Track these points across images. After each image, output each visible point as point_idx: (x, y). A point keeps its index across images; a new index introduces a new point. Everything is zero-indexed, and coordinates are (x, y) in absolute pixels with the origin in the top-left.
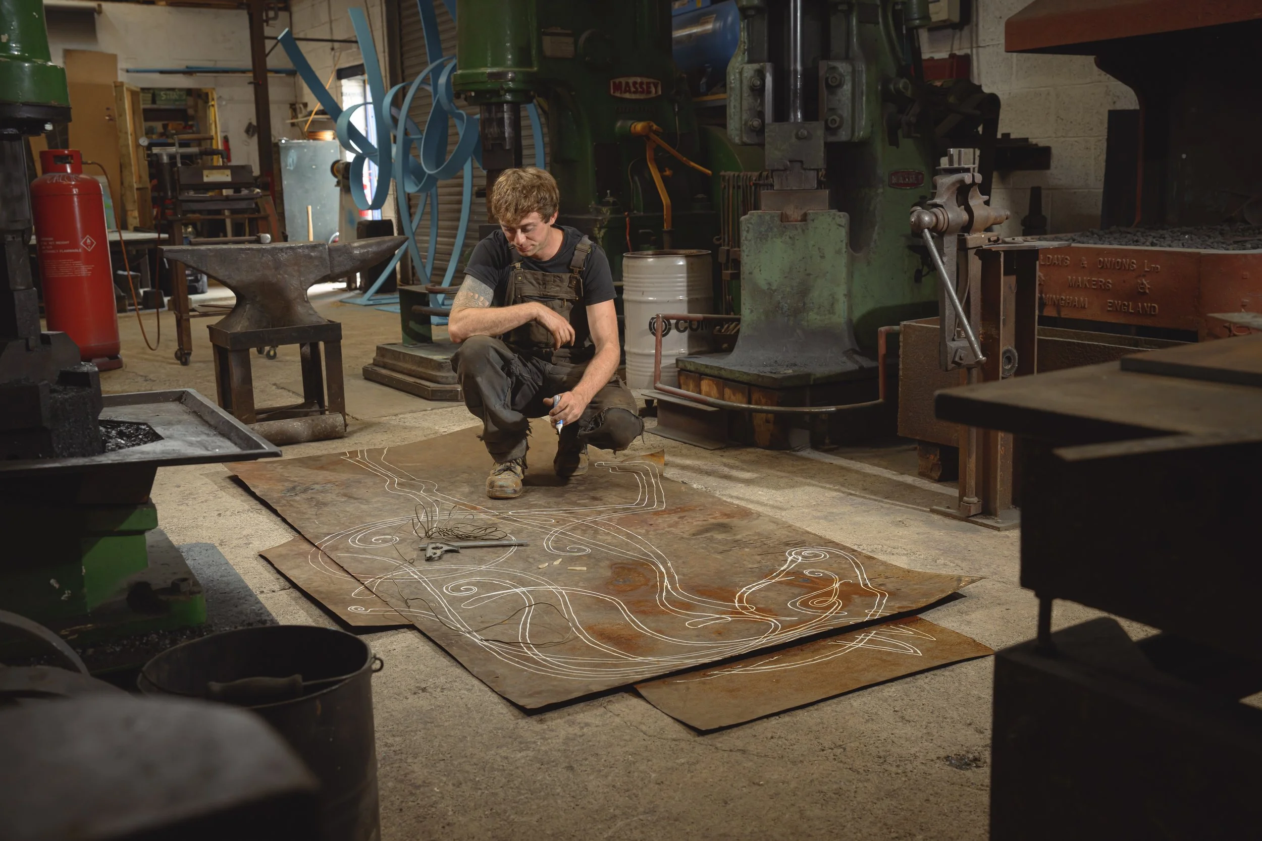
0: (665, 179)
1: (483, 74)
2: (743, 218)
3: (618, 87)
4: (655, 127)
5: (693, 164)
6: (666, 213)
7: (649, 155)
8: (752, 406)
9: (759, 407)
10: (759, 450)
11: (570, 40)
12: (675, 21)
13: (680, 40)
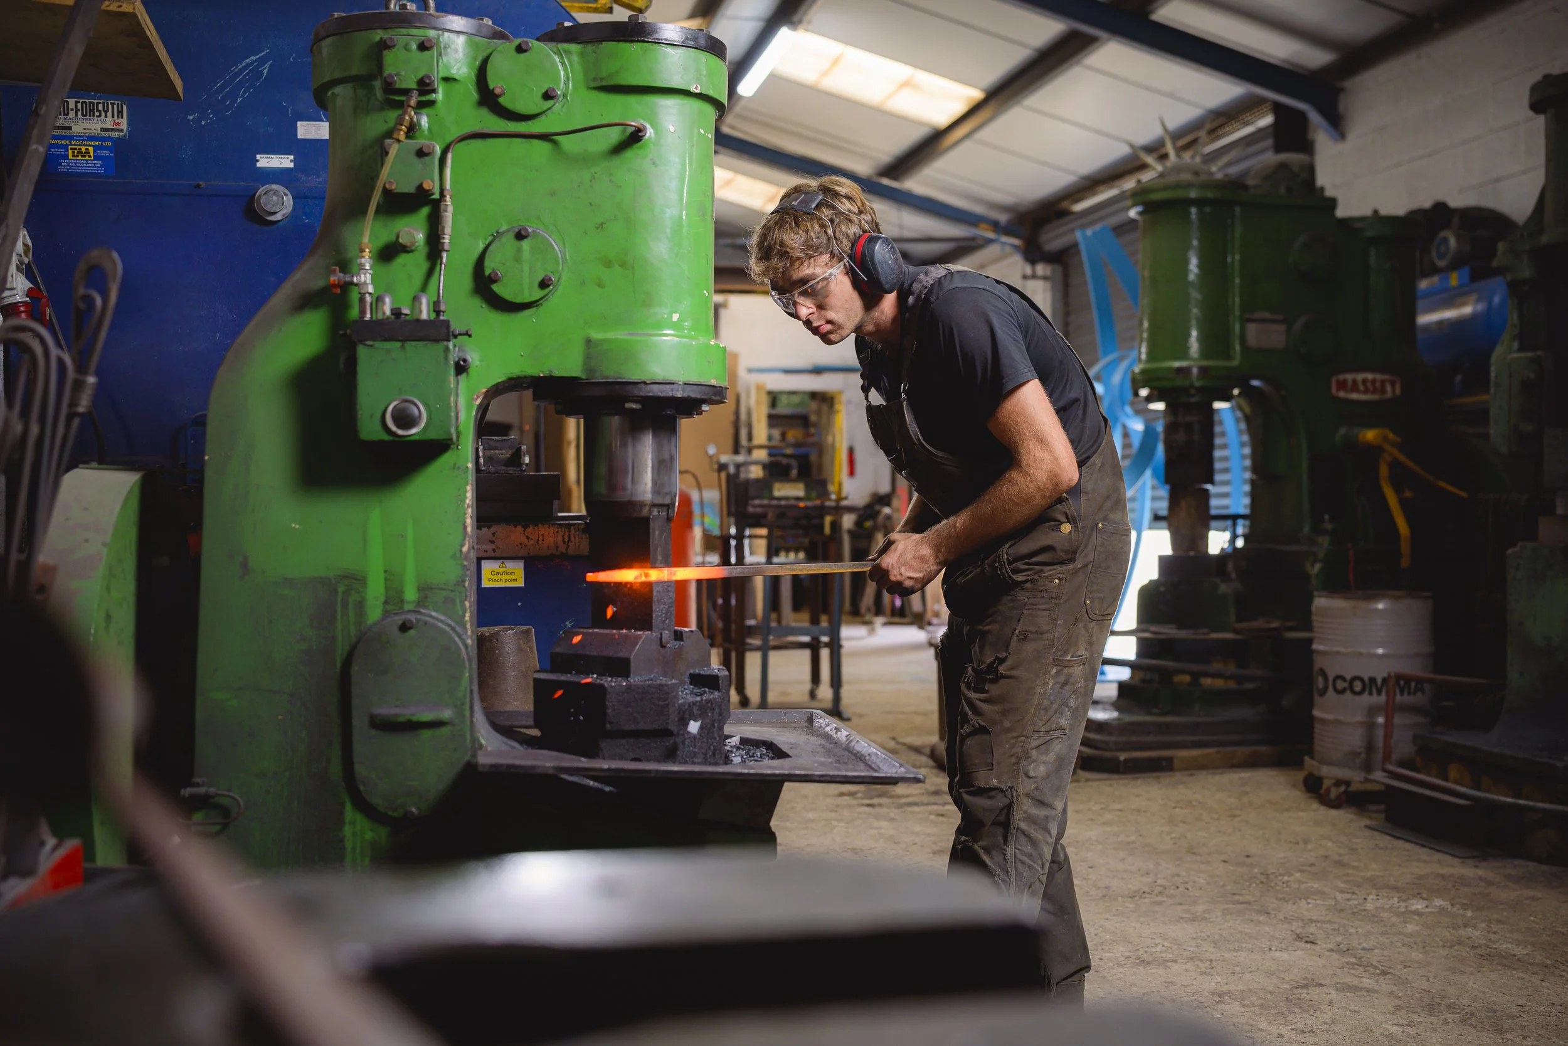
0: (1403, 502)
1: (1170, 369)
2: (1510, 551)
3: (1342, 385)
4: (1391, 436)
5: (1441, 484)
6: (1405, 547)
7: (1384, 470)
8: (1521, 802)
9: (1531, 803)
10: (1532, 865)
11: (1282, 328)
12: (1420, 304)
13: (1427, 327)
